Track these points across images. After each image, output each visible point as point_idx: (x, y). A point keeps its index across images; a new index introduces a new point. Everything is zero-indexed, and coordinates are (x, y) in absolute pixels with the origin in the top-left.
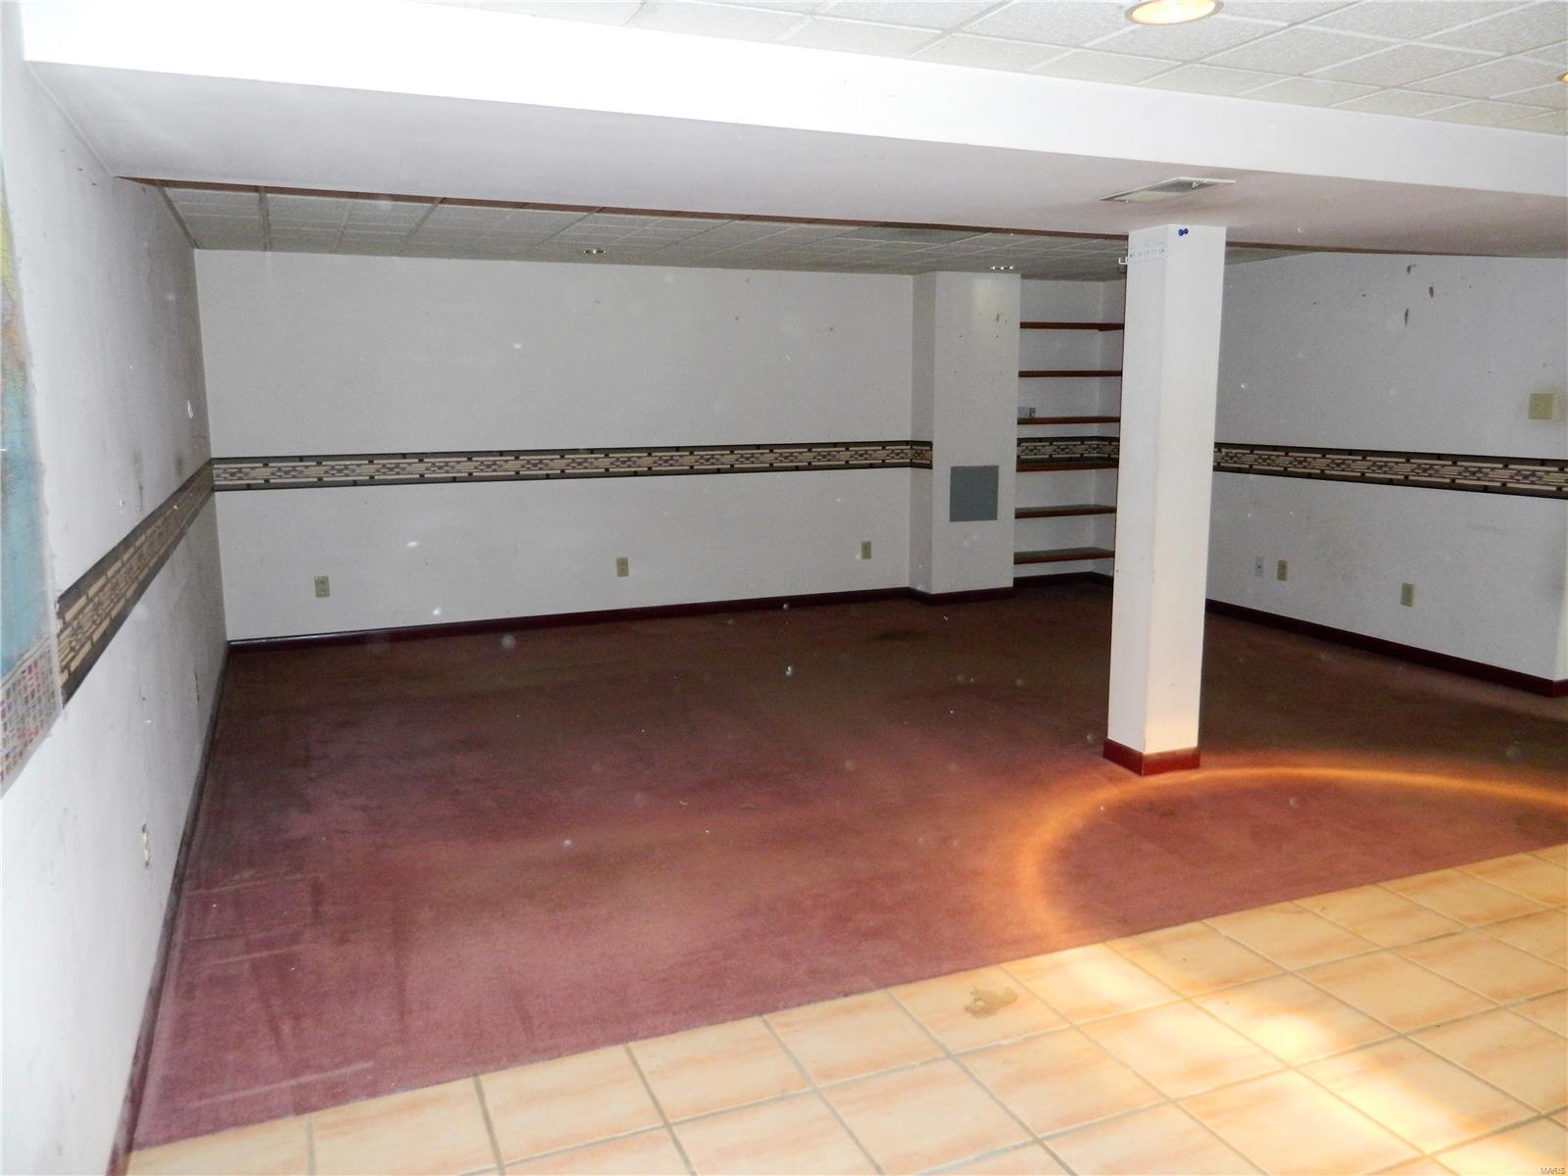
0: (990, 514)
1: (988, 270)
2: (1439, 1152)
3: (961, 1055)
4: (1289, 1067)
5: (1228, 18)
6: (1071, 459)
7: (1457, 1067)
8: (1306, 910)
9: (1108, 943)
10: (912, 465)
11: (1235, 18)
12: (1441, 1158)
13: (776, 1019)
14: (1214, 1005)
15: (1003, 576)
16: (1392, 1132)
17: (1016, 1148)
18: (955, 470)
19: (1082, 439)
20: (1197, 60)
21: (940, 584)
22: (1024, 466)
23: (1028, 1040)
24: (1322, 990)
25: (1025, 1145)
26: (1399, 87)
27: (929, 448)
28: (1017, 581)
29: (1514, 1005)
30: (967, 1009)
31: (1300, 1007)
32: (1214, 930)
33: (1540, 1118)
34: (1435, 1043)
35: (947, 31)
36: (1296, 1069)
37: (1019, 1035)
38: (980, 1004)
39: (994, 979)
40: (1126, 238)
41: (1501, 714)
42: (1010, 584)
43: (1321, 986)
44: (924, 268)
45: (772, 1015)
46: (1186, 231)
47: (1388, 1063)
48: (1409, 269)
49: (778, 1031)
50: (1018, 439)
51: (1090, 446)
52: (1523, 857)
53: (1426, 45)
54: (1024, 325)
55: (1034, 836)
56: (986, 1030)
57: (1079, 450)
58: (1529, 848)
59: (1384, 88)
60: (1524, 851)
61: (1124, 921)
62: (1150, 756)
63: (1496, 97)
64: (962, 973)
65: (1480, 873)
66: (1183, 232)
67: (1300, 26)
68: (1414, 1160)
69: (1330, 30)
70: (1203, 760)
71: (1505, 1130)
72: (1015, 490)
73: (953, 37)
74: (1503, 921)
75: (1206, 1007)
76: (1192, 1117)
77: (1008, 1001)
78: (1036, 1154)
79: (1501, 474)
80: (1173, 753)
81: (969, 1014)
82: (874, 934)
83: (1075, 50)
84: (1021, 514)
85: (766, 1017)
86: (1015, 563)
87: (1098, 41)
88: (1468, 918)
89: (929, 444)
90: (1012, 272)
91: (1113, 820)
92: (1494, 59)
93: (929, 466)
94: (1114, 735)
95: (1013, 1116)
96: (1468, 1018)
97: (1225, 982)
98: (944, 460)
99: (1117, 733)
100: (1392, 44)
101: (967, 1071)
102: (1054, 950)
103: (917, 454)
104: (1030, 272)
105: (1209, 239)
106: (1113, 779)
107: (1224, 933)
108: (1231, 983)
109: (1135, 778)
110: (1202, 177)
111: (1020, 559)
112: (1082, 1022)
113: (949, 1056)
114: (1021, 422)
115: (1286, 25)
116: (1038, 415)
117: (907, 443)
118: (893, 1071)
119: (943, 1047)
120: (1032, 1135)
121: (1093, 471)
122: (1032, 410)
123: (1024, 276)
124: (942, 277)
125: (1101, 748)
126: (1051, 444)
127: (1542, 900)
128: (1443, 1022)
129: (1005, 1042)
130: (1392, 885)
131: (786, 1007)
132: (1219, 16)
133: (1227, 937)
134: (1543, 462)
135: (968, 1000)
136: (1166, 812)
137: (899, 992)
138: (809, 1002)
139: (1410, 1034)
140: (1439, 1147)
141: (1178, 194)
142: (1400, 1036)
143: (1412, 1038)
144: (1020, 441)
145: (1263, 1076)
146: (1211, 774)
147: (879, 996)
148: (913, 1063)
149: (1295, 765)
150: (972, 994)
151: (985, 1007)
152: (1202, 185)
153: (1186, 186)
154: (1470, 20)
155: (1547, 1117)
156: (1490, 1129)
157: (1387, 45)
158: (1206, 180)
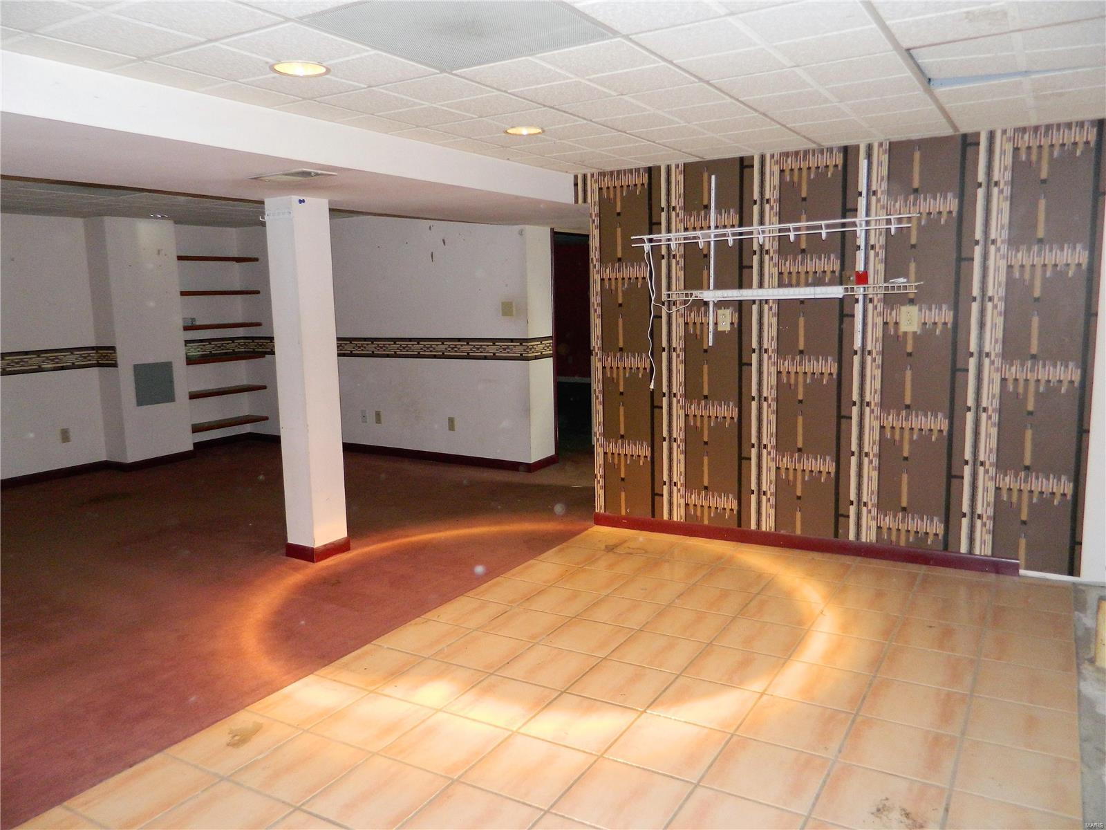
0: (169, 397)
1: (148, 217)
2: (520, 728)
3: (230, 776)
4: (437, 711)
5: (333, 78)
6: (226, 353)
7: (520, 681)
8: (429, 620)
9: (315, 673)
10: (99, 365)
11: (337, 79)
12: (522, 731)
13: (74, 803)
14: (389, 690)
15: (185, 443)
16: (497, 727)
17: (284, 818)
18: (136, 367)
19: (233, 339)
20: (312, 99)
21: (134, 454)
22: (190, 361)
23: (276, 750)
24: (446, 663)
25: (290, 814)
26: (426, 127)
27: (113, 351)
28: (195, 444)
29: (541, 641)
30: (228, 745)
31: (438, 675)
32: (380, 646)
33: (562, 693)
34: (507, 673)
35: (140, 59)
36: (440, 710)
37: (269, 748)
38: (237, 738)
39: (243, 719)
40: (262, 203)
41: (509, 486)
42: (191, 448)
43: (445, 660)
44: (93, 214)
45: (69, 801)
46: (303, 201)
47: (489, 690)
48: (430, 228)
49: (80, 810)
50: (185, 341)
51: (239, 344)
52: (532, 562)
53: (439, 107)
54: (180, 258)
55: (250, 618)
56: (246, 753)
57: (231, 347)
58: (533, 556)
59: (417, 126)
60: (532, 559)
61: (323, 657)
62: (318, 548)
63: (476, 138)
64: (219, 723)
65: (513, 575)
66: (301, 201)
67: (374, 88)
68: (510, 736)
69: (391, 93)
70: (352, 545)
71: (546, 706)
72: (186, 379)
73: (145, 63)
74: (528, 598)
75: (384, 692)
76: (390, 758)
77: (257, 729)
78: (299, 817)
79: (492, 349)
80: (332, 543)
81: (230, 748)
82: (144, 716)
83: (232, 82)
84: (194, 396)
85: (65, 804)
86: (193, 432)
87: (248, 80)
88: (512, 602)
89: (113, 348)
90: (167, 219)
91: (301, 595)
92: (473, 118)
93: (115, 365)
94: (291, 540)
95: (278, 800)
96: (521, 654)
97: (392, 675)
98: (127, 358)
99: (294, 538)
100: (423, 104)
101: (238, 784)
102: (282, 688)
103: (103, 357)
104: (180, 219)
105: (318, 206)
106: (296, 569)
107: (386, 647)
108: (395, 674)
109: (310, 564)
110: (317, 169)
111: (197, 429)
112: (309, 727)
113: (222, 779)
114: (186, 328)
115: (366, 86)
116: (198, 323)
117: (92, 348)
118: (182, 804)
119: (216, 775)
120: (292, 806)
121: (244, 361)
122: (193, 320)
123: (176, 222)
124: (108, 221)
125: (284, 551)
126: (210, 344)
127: (544, 582)
128: (510, 661)
129: (260, 757)
130: (471, 593)
131: (81, 791)
132: (327, 76)
133: (388, 648)
134: (512, 340)
135: (227, 739)
136: (333, 582)
137: (174, 750)
138: (101, 781)
139: (495, 672)
140: (519, 724)
141: (301, 178)
142: (492, 674)
143: (496, 673)
144: (187, 342)
145: (424, 721)
146: (358, 552)
147: (158, 757)
148: (197, 793)
149: (407, 536)
150: (229, 734)
151: (240, 739)
152: (317, 174)
153: (308, 174)
154: (462, 98)
155: (565, 692)
156: (540, 708)
157: (420, 104)
158: (319, 172)
